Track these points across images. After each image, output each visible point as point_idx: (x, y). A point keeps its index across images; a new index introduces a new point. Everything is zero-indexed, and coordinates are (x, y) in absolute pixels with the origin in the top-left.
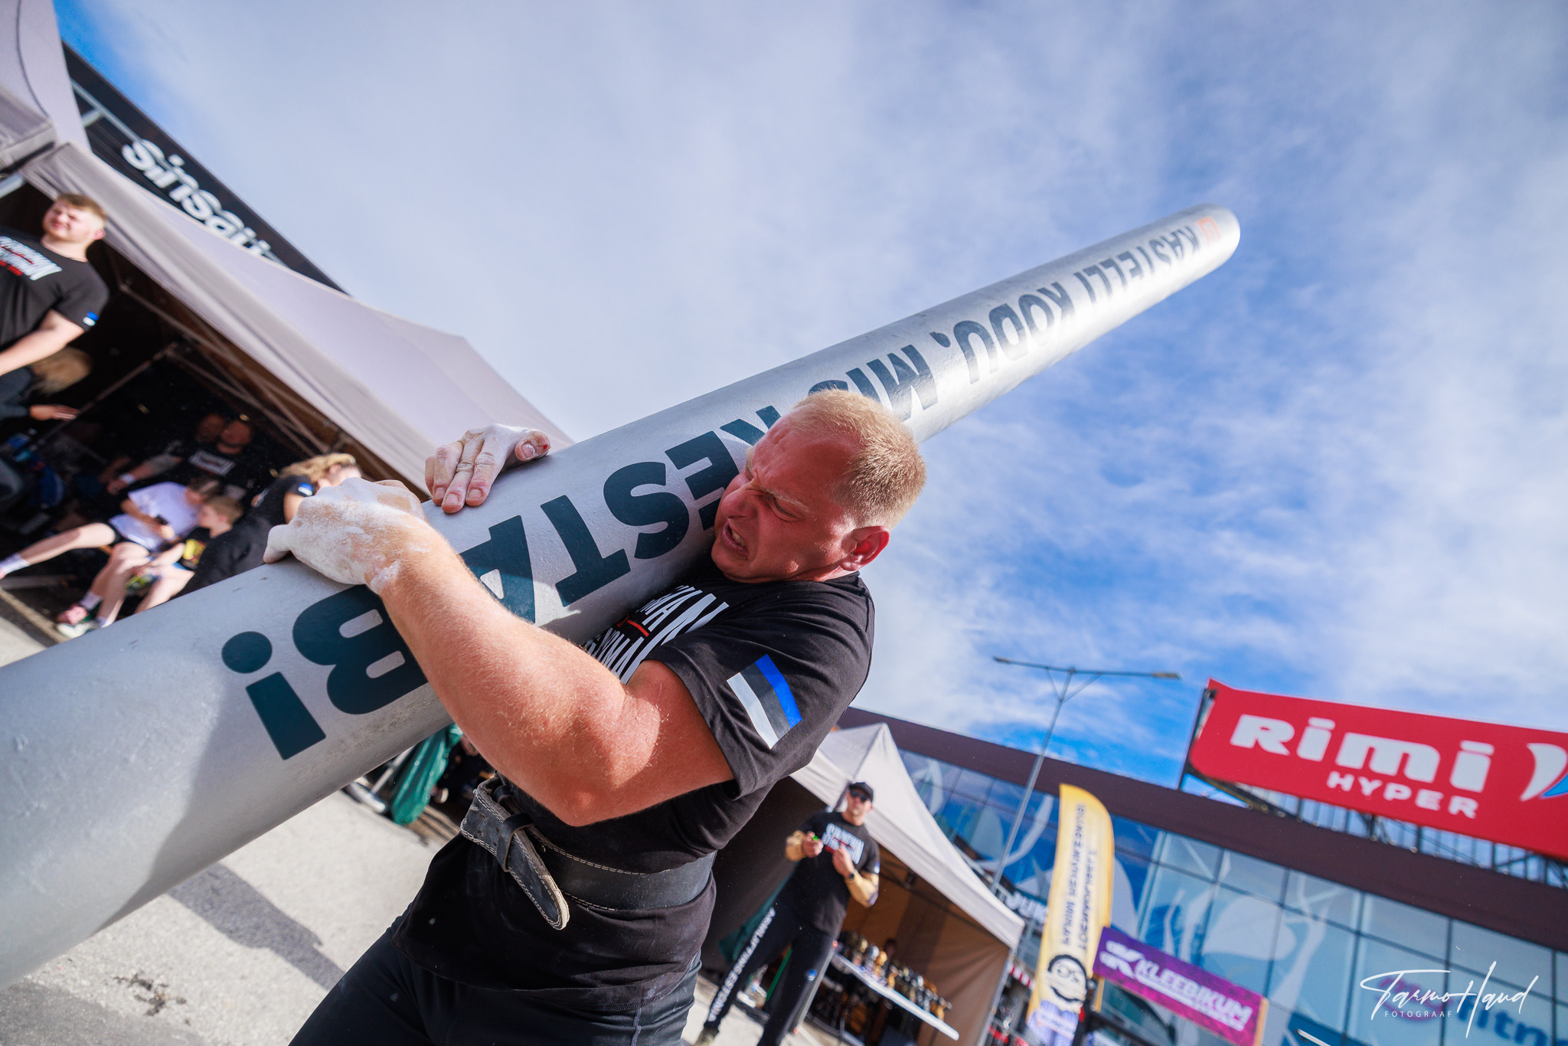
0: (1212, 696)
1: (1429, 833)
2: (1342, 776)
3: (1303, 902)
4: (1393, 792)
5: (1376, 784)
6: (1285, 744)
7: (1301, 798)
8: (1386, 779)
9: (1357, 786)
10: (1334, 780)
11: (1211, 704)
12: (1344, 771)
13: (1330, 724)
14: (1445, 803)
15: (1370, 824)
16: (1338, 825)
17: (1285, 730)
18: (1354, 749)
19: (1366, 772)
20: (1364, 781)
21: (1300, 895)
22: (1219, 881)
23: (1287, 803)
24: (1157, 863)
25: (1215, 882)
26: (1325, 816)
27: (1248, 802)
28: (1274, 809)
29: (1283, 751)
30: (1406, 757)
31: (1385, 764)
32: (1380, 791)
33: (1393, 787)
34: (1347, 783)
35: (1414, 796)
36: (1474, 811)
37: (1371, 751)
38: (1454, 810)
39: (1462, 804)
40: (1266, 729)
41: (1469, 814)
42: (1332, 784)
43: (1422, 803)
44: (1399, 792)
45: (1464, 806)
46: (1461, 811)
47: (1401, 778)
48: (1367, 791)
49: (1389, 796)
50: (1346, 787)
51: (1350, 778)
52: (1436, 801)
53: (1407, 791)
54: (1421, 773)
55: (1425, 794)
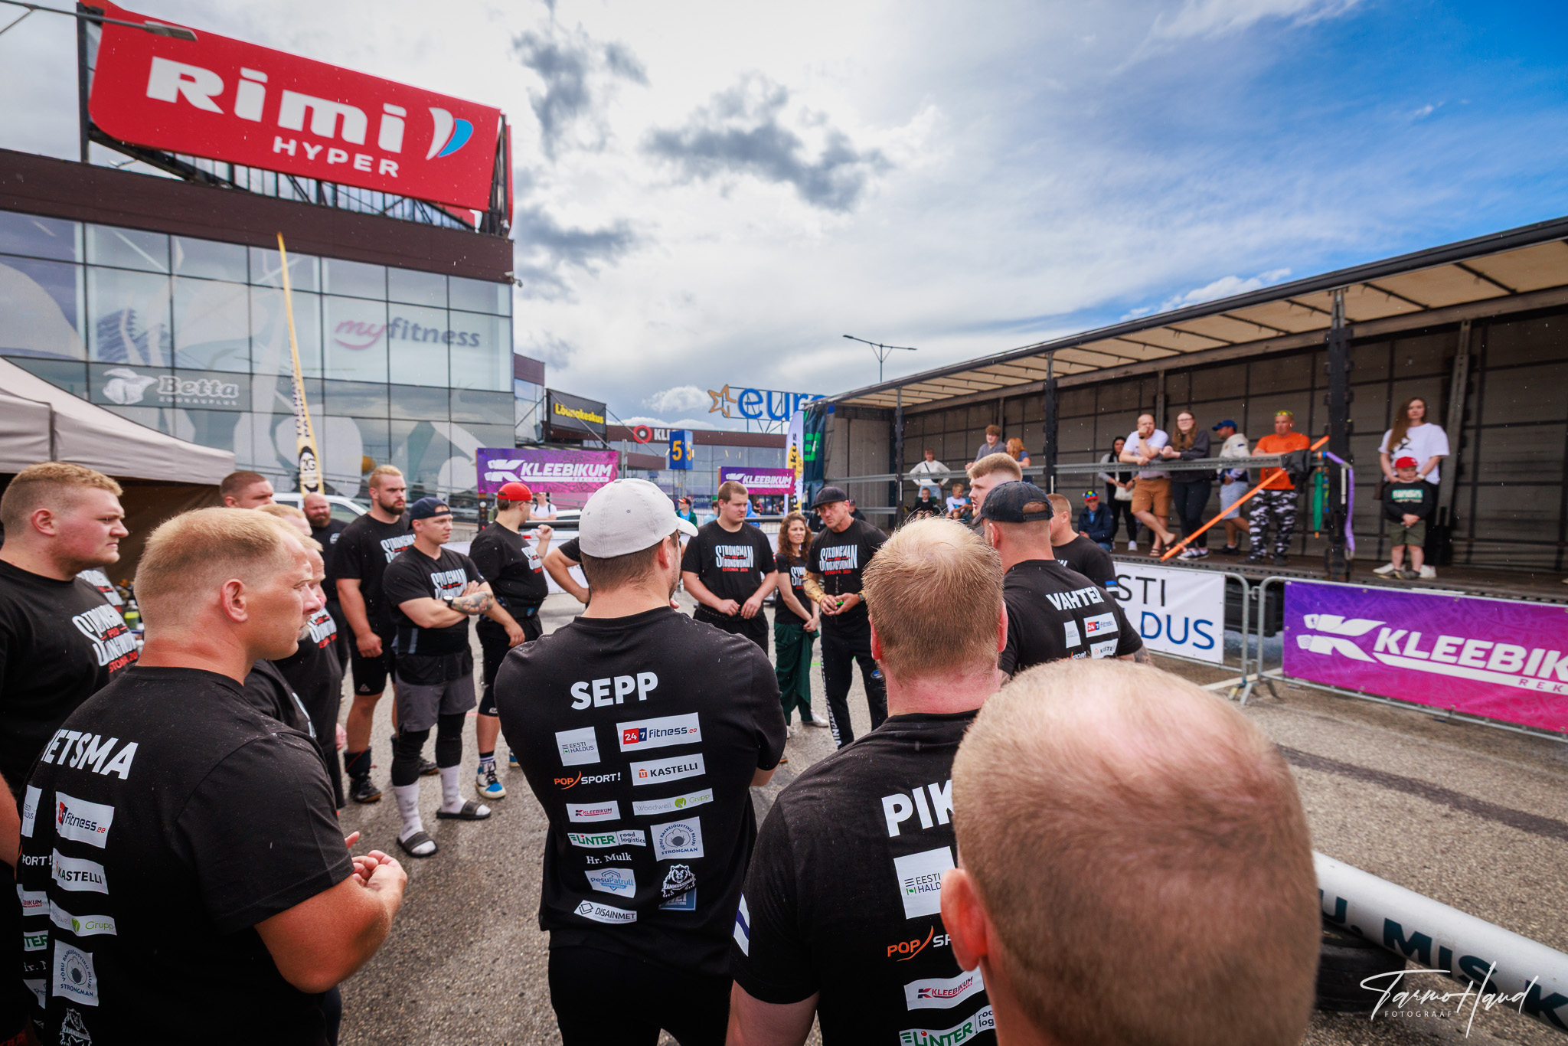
1: (343, 190)
2: (286, 141)
3: (269, 278)
4: (333, 156)
5: (318, 148)
6: (215, 99)
8: (326, 143)
9: (301, 150)
10: (278, 145)
11: (94, 30)
12: (287, 134)
13: (261, 77)
14: (375, 165)
18: (292, 109)
19: (306, 135)
20: (306, 145)
21: (265, 269)
22: (175, 272)
23: (217, 170)
24: (85, 264)
25: (170, 274)
26: (256, 181)
27: (178, 172)
28: (215, 179)
29: (214, 108)
30: (340, 119)
31: (323, 126)
32: (322, 155)
33: (332, 152)
34: (292, 148)
35: (351, 159)
36: (397, 172)
37: (309, 111)
38: (382, 172)
39: (387, 165)
40: (187, 78)
41: (394, 174)
42: (276, 149)
43: (357, 166)
44: (338, 156)
45: (389, 167)
46: (387, 171)
47: (338, 141)
48: (311, 157)
49: (330, 161)
50: (291, 153)
51: (293, 143)
52: (368, 163)
53: (344, 155)
54: (354, 135)
55: (359, 157)
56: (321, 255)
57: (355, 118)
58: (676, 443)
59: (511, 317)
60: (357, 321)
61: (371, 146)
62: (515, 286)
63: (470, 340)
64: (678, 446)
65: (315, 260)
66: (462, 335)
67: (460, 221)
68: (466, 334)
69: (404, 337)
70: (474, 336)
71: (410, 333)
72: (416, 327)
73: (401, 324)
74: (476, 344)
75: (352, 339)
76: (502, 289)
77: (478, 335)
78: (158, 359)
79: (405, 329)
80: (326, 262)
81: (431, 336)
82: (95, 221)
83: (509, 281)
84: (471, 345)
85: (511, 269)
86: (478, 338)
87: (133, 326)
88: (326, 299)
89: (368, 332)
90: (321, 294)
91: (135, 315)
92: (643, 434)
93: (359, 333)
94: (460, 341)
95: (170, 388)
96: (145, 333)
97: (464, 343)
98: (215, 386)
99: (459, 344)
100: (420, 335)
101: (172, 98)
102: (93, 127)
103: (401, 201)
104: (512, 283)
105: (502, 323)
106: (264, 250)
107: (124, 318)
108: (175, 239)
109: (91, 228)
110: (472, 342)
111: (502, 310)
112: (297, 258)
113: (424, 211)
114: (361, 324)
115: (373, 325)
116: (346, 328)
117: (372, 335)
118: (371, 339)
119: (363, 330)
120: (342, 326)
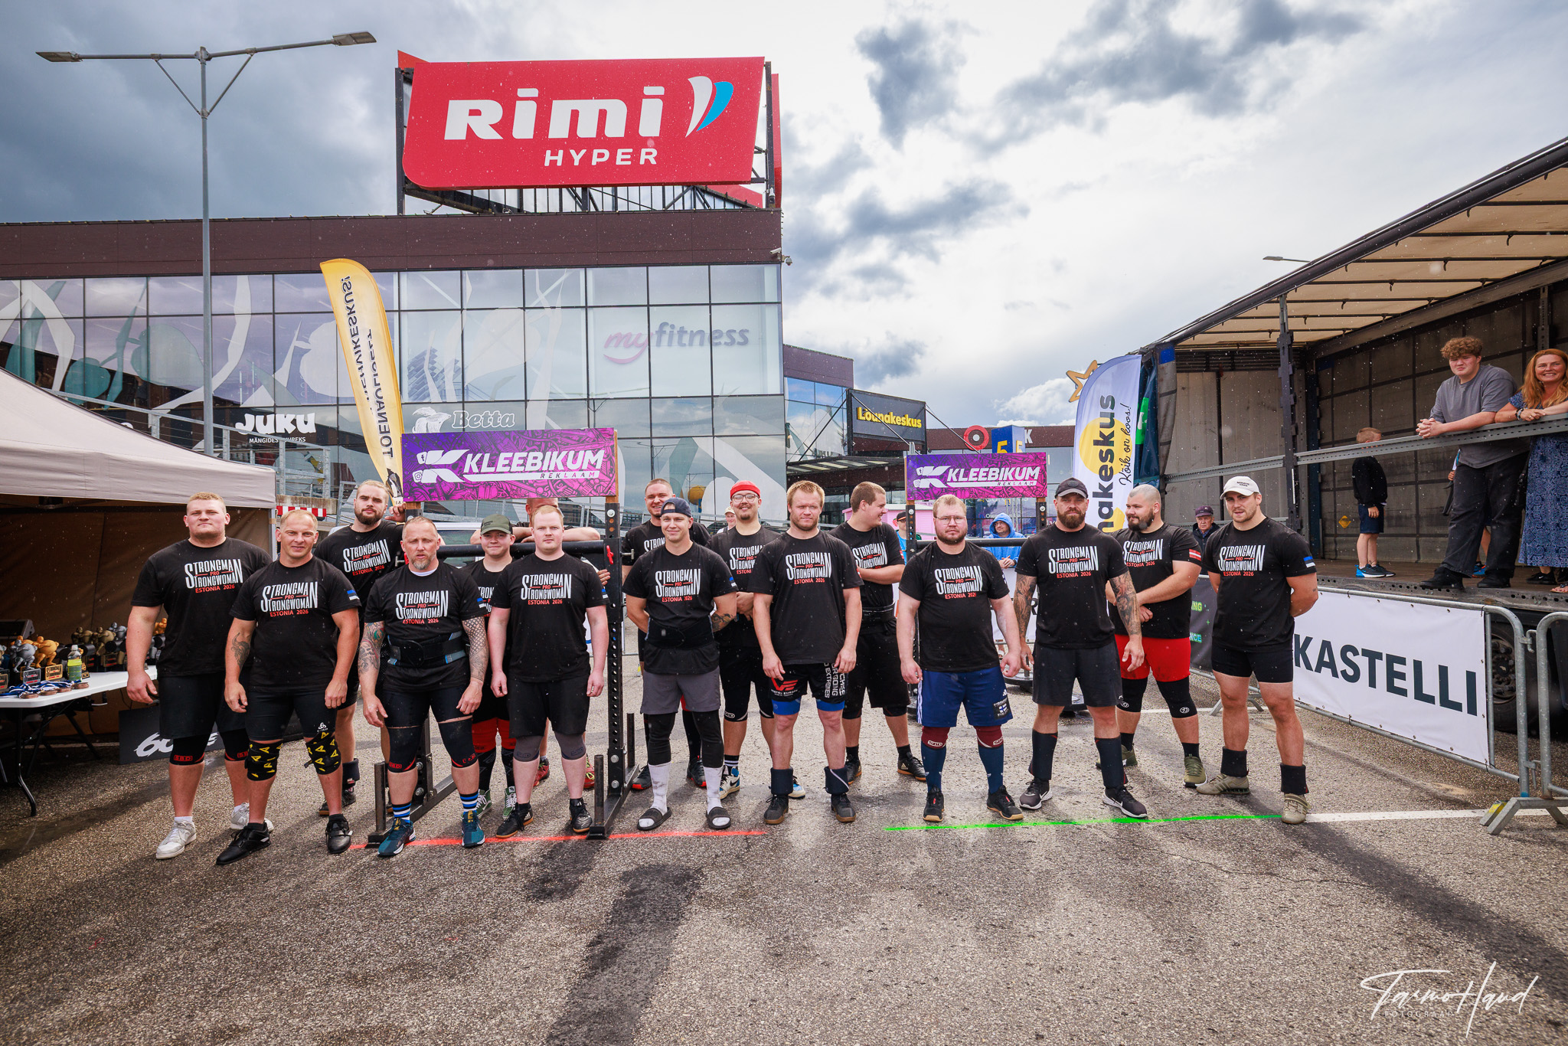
0: (407, 81)
3: (541, 299)
4: (597, 157)
6: (496, 127)
7: (520, 189)
8: (589, 144)
9: (568, 158)
10: (548, 157)
11: (407, 89)
12: (556, 145)
13: (534, 92)
14: (635, 157)
15: (582, 201)
16: (554, 208)
18: (560, 117)
19: (573, 141)
20: (573, 152)
21: (538, 290)
22: (465, 307)
23: (508, 197)
24: (399, 311)
25: (462, 310)
26: (543, 201)
27: (473, 208)
28: (500, 207)
29: (495, 136)
30: (603, 114)
31: (587, 129)
32: (587, 158)
33: (596, 152)
34: (559, 159)
35: (613, 156)
36: (655, 158)
37: (575, 114)
38: (642, 162)
39: (647, 154)
40: (475, 113)
41: (653, 162)
42: (547, 164)
43: (619, 162)
44: (601, 155)
45: (649, 155)
46: (647, 161)
47: (601, 140)
48: (576, 163)
49: (594, 163)
50: (559, 163)
51: (561, 152)
52: (629, 157)
53: (607, 153)
54: (616, 128)
55: (620, 151)
56: (586, 266)
57: (617, 111)
58: (1001, 444)
59: (779, 304)
60: (624, 333)
61: (633, 138)
62: (784, 265)
63: (737, 337)
64: (1003, 448)
65: (582, 271)
66: (730, 332)
67: (725, 199)
68: (735, 331)
69: (670, 344)
70: (742, 332)
71: (676, 338)
72: (682, 331)
73: (667, 329)
74: (745, 342)
75: (622, 353)
76: (769, 271)
77: (747, 331)
78: (452, 396)
79: (671, 334)
80: (591, 272)
81: (697, 339)
82: (410, 270)
83: (776, 260)
84: (739, 343)
85: (779, 245)
86: (747, 335)
87: (435, 365)
88: (590, 311)
89: (635, 344)
90: (586, 307)
91: (436, 353)
92: (976, 438)
93: (627, 346)
94: (728, 341)
95: (461, 423)
96: (443, 370)
97: (733, 342)
98: (496, 417)
99: (726, 344)
100: (686, 339)
101: (463, 136)
102: (407, 181)
103: (682, 195)
104: (780, 262)
105: (771, 312)
106: (537, 270)
107: (427, 357)
108: (466, 273)
109: (404, 275)
110: (741, 340)
111: (770, 296)
112: (566, 273)
113: (705, 202)
114: (629, 335)
115: (640, 335)
116: (615, 341)
117: (639, 346)
118: (638, 351)
119: (630, 342)
120: (610, 340)
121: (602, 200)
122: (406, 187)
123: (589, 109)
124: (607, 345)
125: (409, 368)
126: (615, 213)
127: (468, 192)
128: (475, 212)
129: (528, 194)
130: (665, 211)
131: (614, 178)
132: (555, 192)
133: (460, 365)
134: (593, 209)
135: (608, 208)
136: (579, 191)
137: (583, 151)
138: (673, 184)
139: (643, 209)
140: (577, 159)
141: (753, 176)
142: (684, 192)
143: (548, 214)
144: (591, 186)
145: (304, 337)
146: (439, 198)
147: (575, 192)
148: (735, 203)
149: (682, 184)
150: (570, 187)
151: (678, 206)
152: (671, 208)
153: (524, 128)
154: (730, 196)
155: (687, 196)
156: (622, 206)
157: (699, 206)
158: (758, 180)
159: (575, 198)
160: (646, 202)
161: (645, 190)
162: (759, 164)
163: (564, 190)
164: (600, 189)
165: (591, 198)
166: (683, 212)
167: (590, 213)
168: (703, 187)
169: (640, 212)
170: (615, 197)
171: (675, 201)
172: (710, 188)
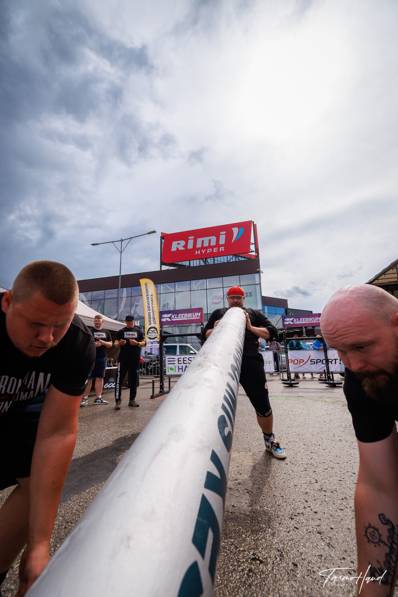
0: (163, 239)
1: (216, 259)
3: (195, 288)
6: (184, 247)
7: (190, 261)
8: (207, 248)
9: (201, 252)
10: (196, 252)
11: (163, 241)
12: (198, 249)
13: (193, 237)
14: (218, 250)
15: (205, 262)
16: (198, 265)
17: (183, 243)
18: (199, 242)
19: (203, 248)
20: (202, 250)
21: (194, 286)
23: (186, 263)
24: (160, 294)
25: (175, 292)
26: (195, 263)
27: (178, 267)
28: (184, 266)
29: (183, 249)
30: (210, 240)
31: (206, 244)
32: (206, 251)
33: (208, 250)
34: (199, 252)
35: (213, 250)
37: (203, 241)
38: (220, 251)
39: (221, 248)
40: (179, 244)
41: (223, 250)
42: (196, 254)
43: (214, 251)
44: (210, 250)
45: (222, 249)
46: (222, 250)
47: (210, 246)
48: (203, 253)
49: (208, 252)
50: (199, 254)
51: (199, 251)
52: (217, 250)
53: (211, 250)
54: (213, 243)
55: (214, 249)
56: (206, 278)
57: (213, 239)
59: (260, 284)
61: (218, 245)
65: (205, 280)
67: (244, 257)
70: (250, 293)
74: (251, 295)
76: (257, 275)
80: (207, 280)
82: (163, 283)
83: (258, 272)
84: (249, 296)
85: (259, 268)
86: (251, 294)
88: (208, 291)
90: (206, 289)
93: (218, 299)
94: (246, 296)
97: (247, 296)
101: (176, 250)
102: (162, 262)
103: (232, 258)
104: (260, 273)
105: (258, 287)
106: (194, 281)
107: (166, 305)
108: (176, 283)
109: (161, 285)
110: (250, 295)
111: (257, 282)
112: (201, 281)
113: (239, 259)
114: (218, 296)
115: (221, 296)
116: (214, 298)
117: (221, 299)
118: (221, 300)
119: (219, 297)
120: (213, 297)
121: (210, 261)
122: (162, 263)
123: (206, 240)
124: (212, 299)
125: (162, 308)
126: (214, 265)
127: (177, 263)
128: (178, 268)
129: (192, 262)
130: (228, 262)
131: (213, 255)
132: (198, 261)
133: (174, 306)
134: (208, 264)
135: (212, 263)
136: (204, 259)
137: (205, 250)
138: (230, 255)
139: (221, 262)
140: (203, 252)
141: (251, 251)
142: (233, 257)
143: (197, 266)
144: (207, 258)
145: (138, 302)
146: (170, 265)
147: (203, 260)
148: (247, 258)
149: (232, 255)
150: (202, 259)
151: (231, 261)
152: (229, 261)
153: (190, 246)
154: (246, 257)
155: (234, 258)
156: (216, 262)
157: (237, 260)
158: (252, 252)
159: (203, 262)
160: (222, 261)
161: (222, 257)
162: (252, 247)
163: (201, 260)
164: (210, 259)
165: (208, 262)
166: (233, 262)
167: (207, 265)
168: (238, 255)
169: (221, 263)
170: (214, 260)
171: (230, 259)
172: (240, 255)
